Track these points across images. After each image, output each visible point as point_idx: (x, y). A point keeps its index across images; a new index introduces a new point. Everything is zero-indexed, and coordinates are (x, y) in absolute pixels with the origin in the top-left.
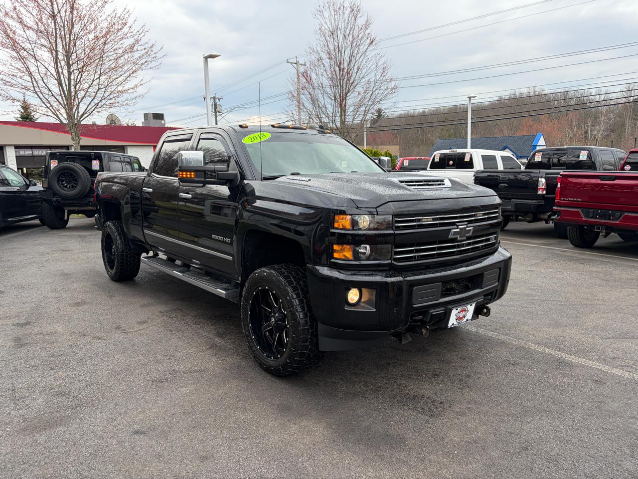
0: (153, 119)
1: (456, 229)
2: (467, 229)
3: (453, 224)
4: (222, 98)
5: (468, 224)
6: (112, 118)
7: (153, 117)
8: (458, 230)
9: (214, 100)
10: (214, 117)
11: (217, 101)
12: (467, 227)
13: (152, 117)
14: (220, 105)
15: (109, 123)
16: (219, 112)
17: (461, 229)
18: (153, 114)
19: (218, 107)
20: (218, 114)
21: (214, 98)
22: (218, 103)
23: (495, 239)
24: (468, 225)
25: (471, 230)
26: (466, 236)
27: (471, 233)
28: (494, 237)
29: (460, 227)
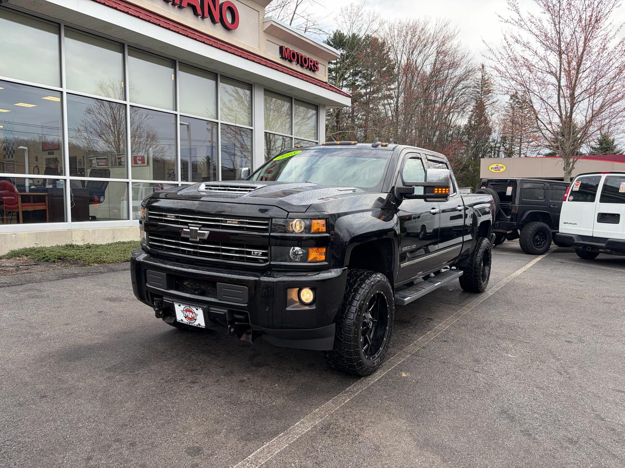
1: (187, 229)
2: (199, 231)
3: (186, 224)
5: (201, 227)
8: (189, 230)
12: (200, 230)
17: (191, 229)
23: (263, 254)
24: (202, 228)
25: (205, 233)
26: (198, 238)
27: (206, 237)
28: (260, 252)
29: (190, 228)
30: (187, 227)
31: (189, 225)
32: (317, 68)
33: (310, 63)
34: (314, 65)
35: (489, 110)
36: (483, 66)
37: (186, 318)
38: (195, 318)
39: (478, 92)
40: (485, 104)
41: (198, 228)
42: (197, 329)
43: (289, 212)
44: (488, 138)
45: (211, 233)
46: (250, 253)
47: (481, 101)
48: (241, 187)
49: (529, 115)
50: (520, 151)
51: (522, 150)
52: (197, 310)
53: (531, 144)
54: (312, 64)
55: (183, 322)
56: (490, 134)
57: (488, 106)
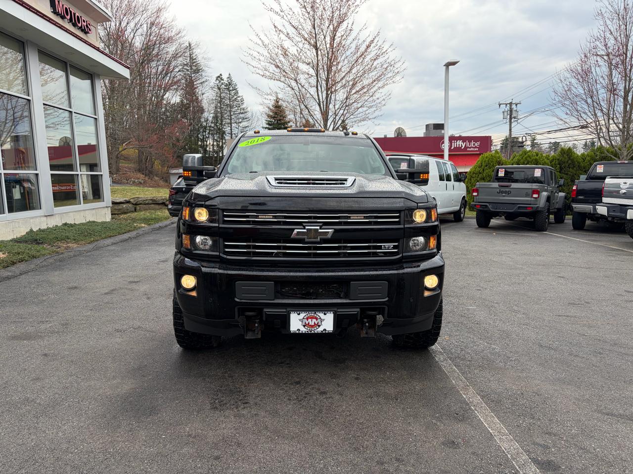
0: (434, 129)
1: (302, 229)
2: (320, 231)
3: (298, 224)
4: (520, 103)
5: (323, 225)
6: (399, 132)
7: (434, 127)
8: (305, 230)
9: (511, 106)
10: (508, 123)
11: (514, 106)
12: (321, 229)
13: (432, 127)
14: (516, 111)
15: (396, 135)
16: (515, 118)
17: (308, 229)
18: (434, 124)
19: (514, 113)
20: (513, 120)
21: (511, 104)
22: (515, 109)
23: (395, 247)
24: (324, 227)
25: (328, 232)
26: (319, 238)
27: (329, 236)
28: (392, 245)
29: (307, 227)
30: (302, 227)
31: (304, 224)
32: (90, 30)
33: (83, 23)
34: (87, 26)
35: (199, 91)
36: (190, 45)
37: (304, 326)
38: (320, 324)
39: (188, 70)
40: (195, 83)
41: (318, 227)
42: (324, 335)
43: (417, 203)
44: (200, 118)
45: (336, 231)
46: (380, 247)
47: (191, 79)
48: (327, 180)
49: (236, 97)
50: (231, 132)
51: (233, 130)
52: (325, 314)
53: (241, 125)
54: (85, 24)
55: (300, 332)
56: (202, 113)
57: (198, 85)
